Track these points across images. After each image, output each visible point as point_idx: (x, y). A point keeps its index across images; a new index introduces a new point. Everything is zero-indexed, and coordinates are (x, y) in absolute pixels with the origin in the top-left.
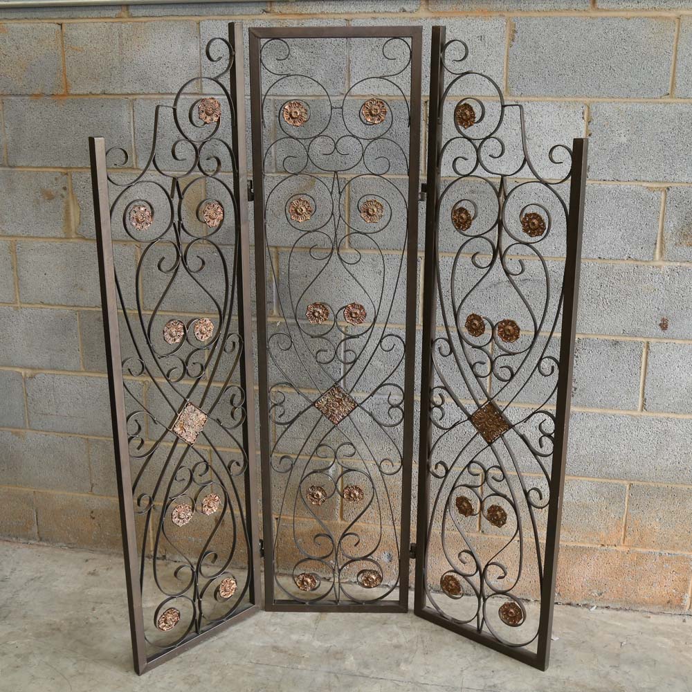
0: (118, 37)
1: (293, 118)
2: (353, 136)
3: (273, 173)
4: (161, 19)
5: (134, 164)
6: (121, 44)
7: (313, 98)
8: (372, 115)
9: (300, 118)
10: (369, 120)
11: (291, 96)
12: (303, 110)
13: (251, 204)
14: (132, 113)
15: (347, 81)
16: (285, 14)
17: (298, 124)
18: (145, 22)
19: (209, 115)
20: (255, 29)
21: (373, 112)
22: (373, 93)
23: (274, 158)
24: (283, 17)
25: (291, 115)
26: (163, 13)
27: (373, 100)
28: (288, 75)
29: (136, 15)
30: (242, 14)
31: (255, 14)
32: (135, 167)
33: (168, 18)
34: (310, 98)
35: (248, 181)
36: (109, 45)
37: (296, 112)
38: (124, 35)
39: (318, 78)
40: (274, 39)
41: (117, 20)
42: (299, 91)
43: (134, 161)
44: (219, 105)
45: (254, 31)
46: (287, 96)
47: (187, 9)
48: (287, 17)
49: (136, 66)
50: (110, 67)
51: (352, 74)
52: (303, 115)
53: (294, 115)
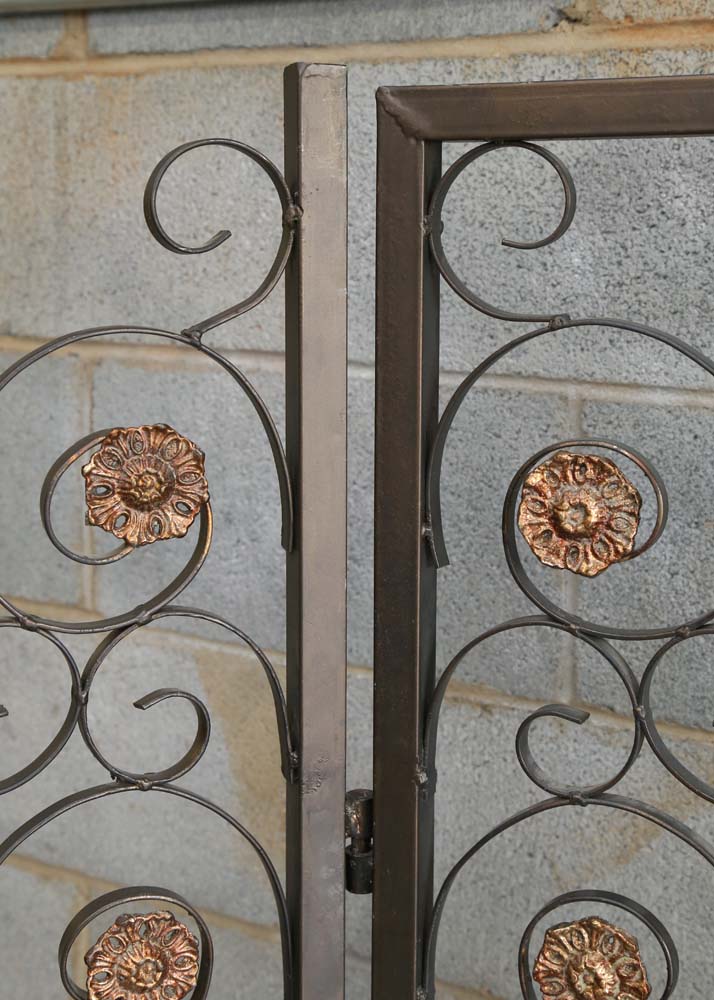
0: (53, 132)
1: (564, 534)
4: (186, 61)
5: (88, 594)
6: (62, 158)
9: (601, 536)
11: (653, 388)
12: (620, 500)
13: (361, 905)
14: (87, 409)
16: (649, 25)
17: (592, 564)
18: (138, 75)
19: (141, 507)
20: (403, 93)
24: (640, 40)
25: (556, 521)
26: (196, 40)
29: (109, 49)
30: (470, 36)
31: (524, 33)
32: (88, 605)
33: (212, 59)
35: (351, 797)
36: (27, 162)
37: (581, 507)
38: (73, 126)
40: (495, 143)
41: (52, 68)
43: (87, 586)
44: (200, 459)
45: (396, 103)
46: (635, 386)
47: (276, 22)
48: (659, 40)
49: (103, 240)
50: (29, 239)
52: (621, 520)
53: (570, 521)
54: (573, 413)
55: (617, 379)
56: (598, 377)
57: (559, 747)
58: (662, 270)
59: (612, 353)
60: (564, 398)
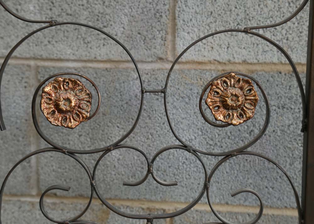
1: (60, 111)
2: (185, 147)
3: (32, 196)
7: (108, 66)
8: (226, 106)
9: (76, 112)
10: (221, 117)
11: (68, 60)
12: (83, 96)
15: (169, 37)
17: (73, 123)
21: (229, 102)
22: (218, 58)
23: (34, 169)
25: (57, 106)
27: (229, 76)
28: (52, 24)
34: (101, 65)
37: (69, 100)
39: (116, 30)
42: (82, 53)
46: (60, 60)
51: (180, 23)
52: (84, 105)
53: (63, 106)
54: (33, 72)
55: (52, 57)
56: (44, 57)
57: (32, 214)
58: (69, 12)
59: (50, 47)
60: (29, 66)
